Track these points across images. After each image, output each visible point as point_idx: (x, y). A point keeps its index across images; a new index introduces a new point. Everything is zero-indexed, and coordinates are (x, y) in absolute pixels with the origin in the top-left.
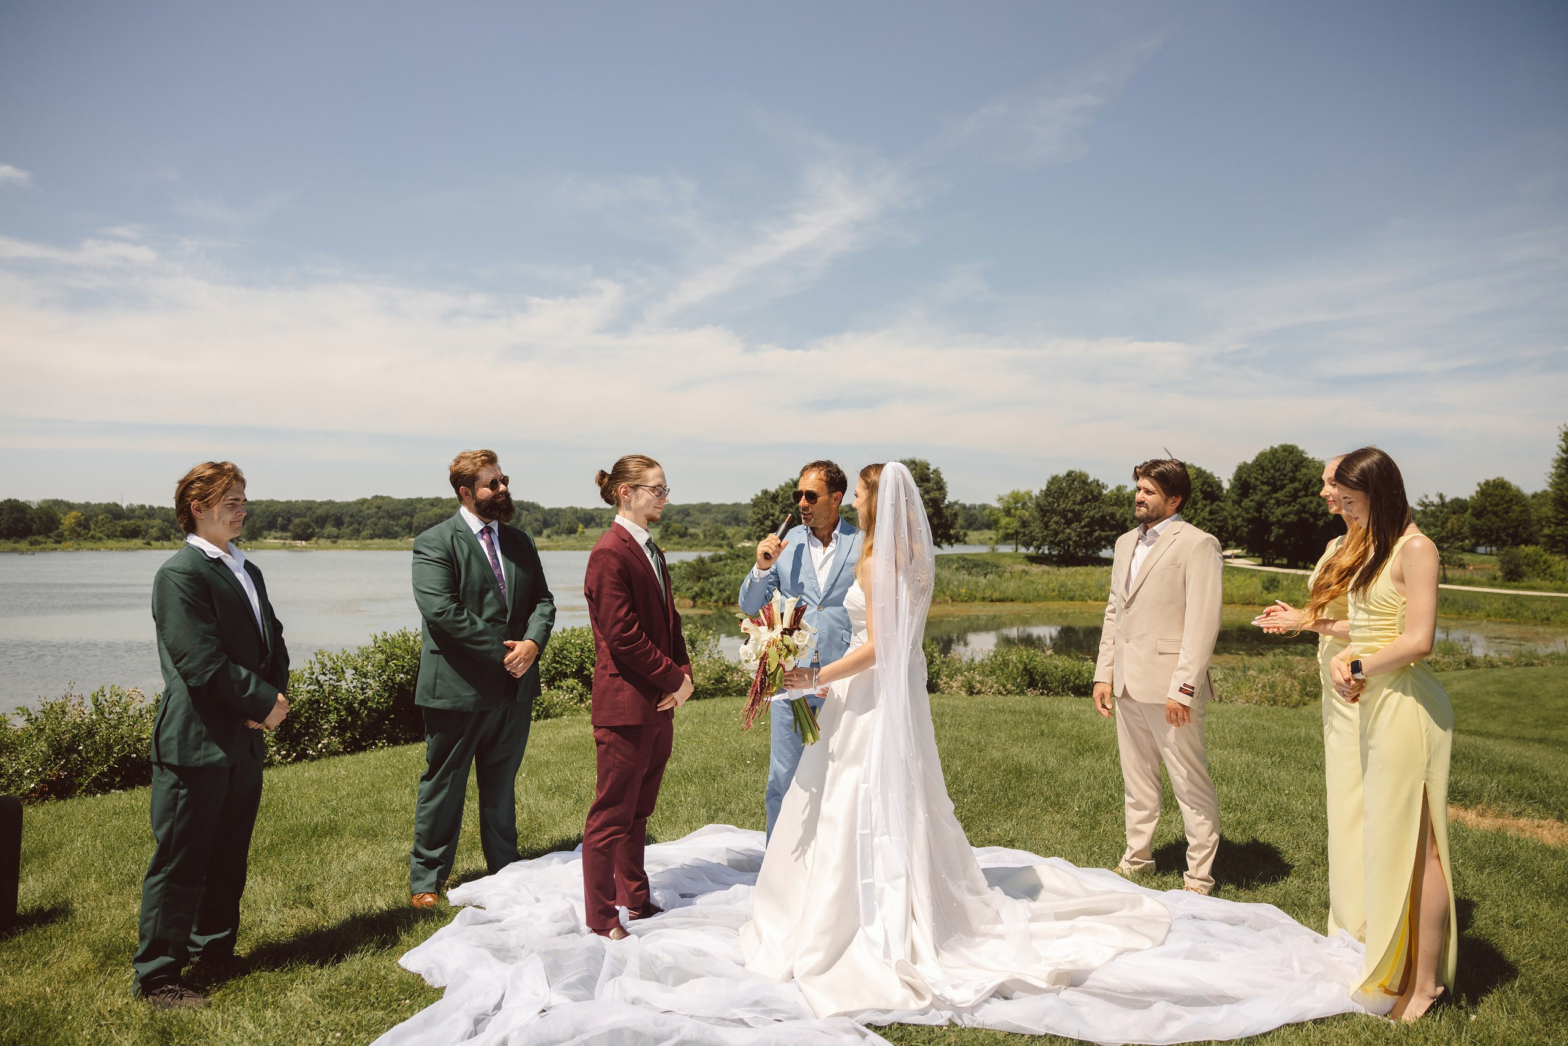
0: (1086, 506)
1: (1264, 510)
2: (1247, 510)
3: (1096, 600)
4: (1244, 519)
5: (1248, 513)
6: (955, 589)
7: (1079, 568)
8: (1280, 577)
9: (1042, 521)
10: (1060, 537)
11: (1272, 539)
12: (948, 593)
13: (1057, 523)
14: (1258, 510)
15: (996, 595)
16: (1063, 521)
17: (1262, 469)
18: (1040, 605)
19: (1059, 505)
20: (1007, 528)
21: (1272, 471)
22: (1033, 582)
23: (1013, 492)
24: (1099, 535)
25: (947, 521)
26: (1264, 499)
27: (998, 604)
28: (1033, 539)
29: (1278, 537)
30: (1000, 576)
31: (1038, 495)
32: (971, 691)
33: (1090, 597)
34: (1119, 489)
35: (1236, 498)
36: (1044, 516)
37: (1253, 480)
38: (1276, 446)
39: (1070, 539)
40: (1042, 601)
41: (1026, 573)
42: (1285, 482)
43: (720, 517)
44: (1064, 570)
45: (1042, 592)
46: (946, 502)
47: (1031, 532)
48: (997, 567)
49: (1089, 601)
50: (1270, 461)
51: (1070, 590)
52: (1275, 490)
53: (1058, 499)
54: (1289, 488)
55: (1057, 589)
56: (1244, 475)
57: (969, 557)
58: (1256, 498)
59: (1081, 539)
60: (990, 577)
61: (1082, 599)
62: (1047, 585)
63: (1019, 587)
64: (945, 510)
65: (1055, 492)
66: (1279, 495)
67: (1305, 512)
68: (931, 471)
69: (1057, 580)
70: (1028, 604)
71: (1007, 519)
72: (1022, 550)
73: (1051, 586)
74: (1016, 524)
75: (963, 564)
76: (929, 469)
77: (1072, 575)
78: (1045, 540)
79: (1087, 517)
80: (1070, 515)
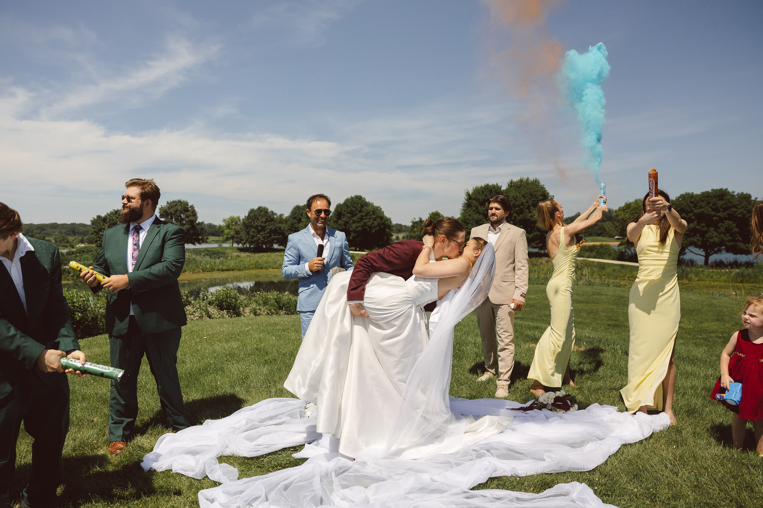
0: (267, 224)
1: (348, 225)
3: (273, 268)
5: (341, 226)
6: (204, 266)
7: (264, 254)
8: (355, 255)
9: (246, 231)
10: (255, 238)
11: (351, 238)
12: (201, 267)
13: (253, 232)
14: (345, 225)
15: (225, 268)
16: (256, 231)
17: (347, 206)
18: (247, 271)
19: (254, 223)
20: (227, 235)
21: (352, 208)
22: (242, 261)
23: (231, 217)
24: (274, 237)
25: (198, 231)
26: (348, 220)
27: (226, 272)
28: (242, 240)
29: (354, 237)
30: (226, 259)
31: (244, 218)
32: (255, 314)
33: (270, 267)
34: (281, 215)
35: (335, 219)
36: (247, 228)
37: (343, 211)
38: (353, 196)
39: (259, 239)
40: (247, 270)
41: (238, 256)
42: (357, 212)
43: (63, 231)
44: (257, 255)
45: (247, 265)
46: (197, 222)
47: (241, 237)
48: (224, 254)
49: (270, 269)
50: (351, 203)
51: (260, 264)
52: (353, 217)
53: (254, 220)
54: (359, 215)
55: (254, 264)
56: (339, 209)
57: (210, 250)
58: (344, 219)
59: (265, 239)
60: (221, 259)
61: (266, 268)
62: (250, 262)
63: (236, 263)
64: (197, 226)
65: (253, 217)
66: (355, 218)
67: (366, 226)
68: (189, 206)
69: (254, 259)
70: (240, 272)
71: (228, 230)
72: (235, 245)
73: (251, 262)
74: (233, 233)
75: (207, 253)
76: (188, 205)
77: (261, 257)
78: (247, 240)
79: (268, 229)
80: (259, 228)
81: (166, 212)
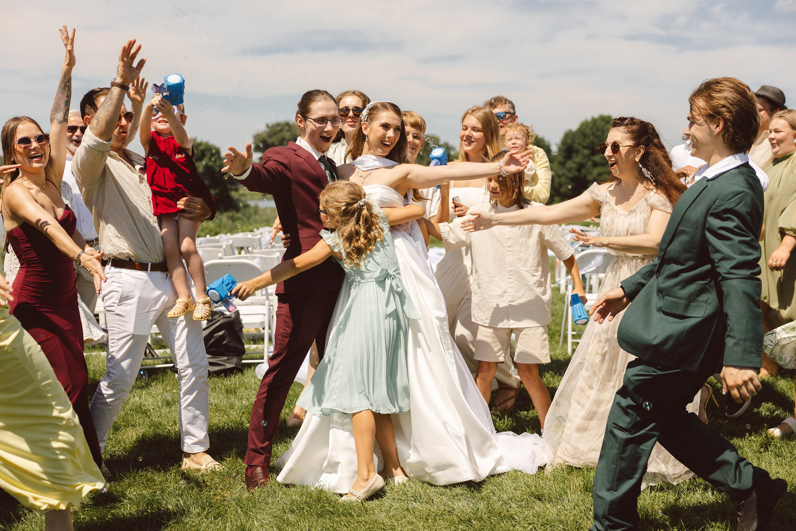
1: (584, 169)
2: (569, 170)
4: (567, 178)
14: (579, 170)
17: (585, 136)
21: (592, 138)
26: (584, 160)
35: (561, 159)
37: (576, 145)
38: (595, 117)
50: (591, 129)
52: (593, 154)
56: (569, 141)
58: (578, 159)
81: (264, 142)
